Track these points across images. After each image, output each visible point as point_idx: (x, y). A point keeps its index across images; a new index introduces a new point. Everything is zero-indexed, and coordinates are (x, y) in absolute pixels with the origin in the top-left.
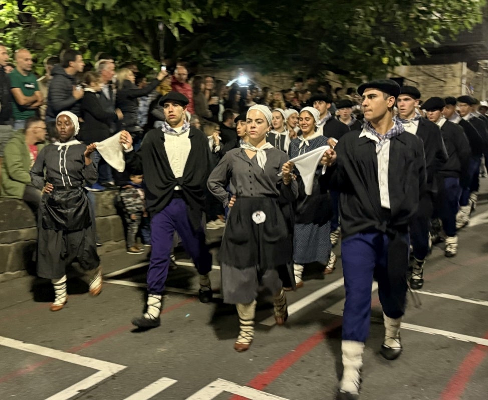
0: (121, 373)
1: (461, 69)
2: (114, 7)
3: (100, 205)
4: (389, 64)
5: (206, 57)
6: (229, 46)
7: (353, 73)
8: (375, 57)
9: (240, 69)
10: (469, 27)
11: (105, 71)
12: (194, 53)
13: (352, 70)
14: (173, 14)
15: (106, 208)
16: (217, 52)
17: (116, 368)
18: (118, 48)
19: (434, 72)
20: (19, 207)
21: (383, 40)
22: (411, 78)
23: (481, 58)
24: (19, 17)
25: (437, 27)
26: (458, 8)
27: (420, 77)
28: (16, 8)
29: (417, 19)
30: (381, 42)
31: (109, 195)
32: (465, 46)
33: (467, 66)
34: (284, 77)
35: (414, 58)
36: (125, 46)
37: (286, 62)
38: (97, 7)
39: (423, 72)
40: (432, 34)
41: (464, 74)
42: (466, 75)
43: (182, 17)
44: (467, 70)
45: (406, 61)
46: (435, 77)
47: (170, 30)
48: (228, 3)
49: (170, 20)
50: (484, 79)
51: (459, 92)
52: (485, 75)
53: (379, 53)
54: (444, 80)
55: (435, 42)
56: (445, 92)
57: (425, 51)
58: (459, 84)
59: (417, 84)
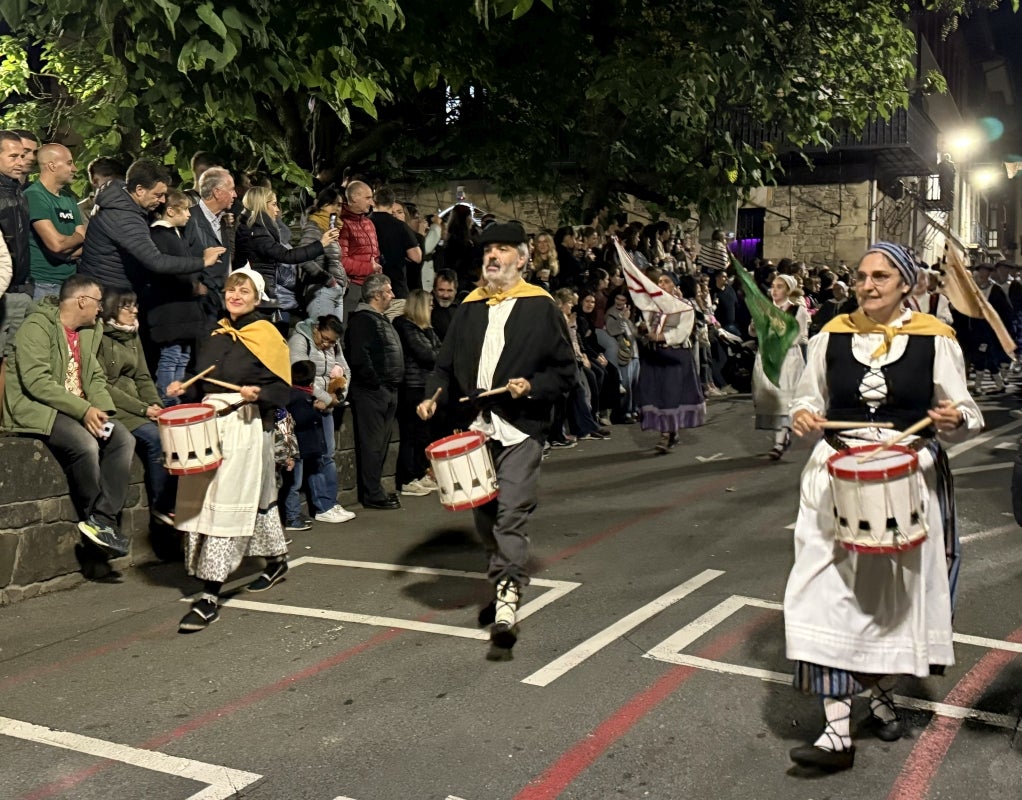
0: (251, 789)
1: (867, 192)
2: (230, 66)
4: (738, 183)
5: (395, 165)
6: (440, 145)
8: (713, 170)
10: (885, 114)
12: (373, 158)
13: (671, 194)
14: (340, 82)
16: (418, 156)
17: (243, 779)
18: (234, 144)
19: (819, 199)
20: (37, 456)
21: (728, 138)
22: (775, 210)
23: (906, 172)
24: (29, 83)
25: (826, 115)
26: (865, 79)
27: (794, 208)
28: (24, 64)
29: (791, 99)
30: (727, 143)
32: (873, 150)
33: (879, 187)
34: (543, 204)
35: (783, 171)
36: (247, 142)
37: (547, 177)
38: (199, 66)
39: (799, 198)
40: (819, 127)
41: (874, 201)
42: (877, 204)
43: (357, 88)
44: (881, 195)
45: (770, 177)
46: (820, 208)
47: (334, 112)
48: (442, 62)
49: (336, 93)
50: (912, 212)
51: (865, 235)
52: (912, 205)
53: (721, 163)
54: (838, 213)
55: (823, 141)
56: (841, 237)
57: (806, 159)
58: (867, 220)
59: (789, 220)
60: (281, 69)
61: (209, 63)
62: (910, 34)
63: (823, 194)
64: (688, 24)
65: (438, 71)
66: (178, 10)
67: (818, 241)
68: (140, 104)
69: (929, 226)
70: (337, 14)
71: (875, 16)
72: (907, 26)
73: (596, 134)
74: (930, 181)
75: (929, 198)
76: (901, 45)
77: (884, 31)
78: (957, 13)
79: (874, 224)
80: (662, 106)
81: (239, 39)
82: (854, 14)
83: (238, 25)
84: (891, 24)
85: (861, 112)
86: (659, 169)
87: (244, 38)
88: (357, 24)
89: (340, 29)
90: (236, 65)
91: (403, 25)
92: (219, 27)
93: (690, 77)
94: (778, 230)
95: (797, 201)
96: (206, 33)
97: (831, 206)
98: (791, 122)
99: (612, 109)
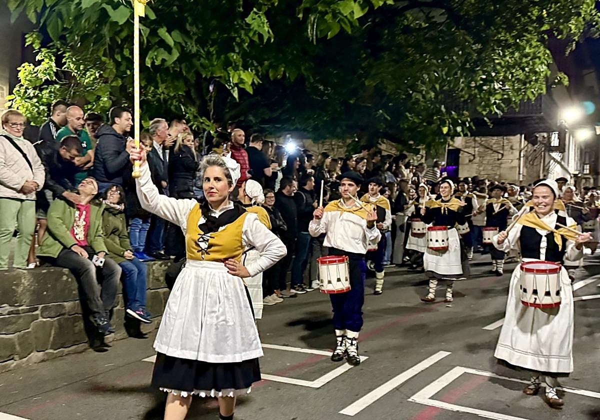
1: (518, 141)
2: (174, 63)
3: (151, 277)
4: (448, 134)
5: (254, 122)
6: (280, 111)
7: (411, 142)
8: (434, 126)
9: (288, 136)
10: (531, 97)
11: (159, 130)
12: (242, 118)
13: (410, 140)
14: (232, 73)
15: (158, 280)
16: (267, 117)
18: (172, 108)
19: (491, 144)
20: (65, 278)
21: (443, 109)
22: (466, 150)
23: (540, 130)
24: (56, 74)
25: (498, 97)
26: (522, 77)
27: (477, 149)
28: (53, 64)
29: (479, 88)
30: (442, 111)
31: (161, 265)
32: (522, 118)
33: (525, 139)
34: (334, 145)
35: (474, 128)
36: (180, 106)
37: (339, 130)
38: (157, 63)
39: (480, 143)
40: (495, 103)
41: (522, 146)
42: (524, 148)
43: (242, 77)
44: (526, 143)
45: (466, 131)
46: (492, 150)
47: (229, 90)
48: (285, 64)
49: (231, 79)
50: (543, 153)
51: (517, 165)
52: (543, 149)
53: (439, 123)
54: (501, 152)
55: (498, 111)
56: (503, 166)
57: (488, 121)
58: (518, 157)
59: (474, 155)
60: (201, 65)
61: (163, 60)
62: (548, 52)
63: (494, 141)
64: (424, 44)
65: (283, 69)
66: (148, 30)
67: (490, 168)
68: (123, 84)
69: (552, 161)
70: (233, 35)
71: (528, 41)
72: (546, 47)
73: (370, 105)
74: (553, 136)
75: (552, 145)
76: (543, 57)
77: (532, 50)
78: (574, 40)
79: (522, 159)
80: (409, 89)
81: (179, 48)
82: (516, 41)
83: (180, 40)
84: (537, 46)
85: (518, 95)
86: (402, 126)
87: (183, 47)
88: (243, 41)
89: (234, 43)
90: (177, 63)
91: (272, 40)
92: (170, 41)
93: (425, 73)
94: (467, 161)
95: (478, 145)
96: (162, 44)
97: (498, 148)
98: (479, 100)
99: (379, 91)
